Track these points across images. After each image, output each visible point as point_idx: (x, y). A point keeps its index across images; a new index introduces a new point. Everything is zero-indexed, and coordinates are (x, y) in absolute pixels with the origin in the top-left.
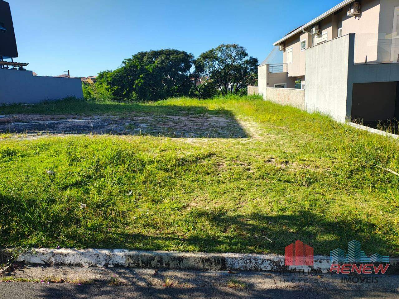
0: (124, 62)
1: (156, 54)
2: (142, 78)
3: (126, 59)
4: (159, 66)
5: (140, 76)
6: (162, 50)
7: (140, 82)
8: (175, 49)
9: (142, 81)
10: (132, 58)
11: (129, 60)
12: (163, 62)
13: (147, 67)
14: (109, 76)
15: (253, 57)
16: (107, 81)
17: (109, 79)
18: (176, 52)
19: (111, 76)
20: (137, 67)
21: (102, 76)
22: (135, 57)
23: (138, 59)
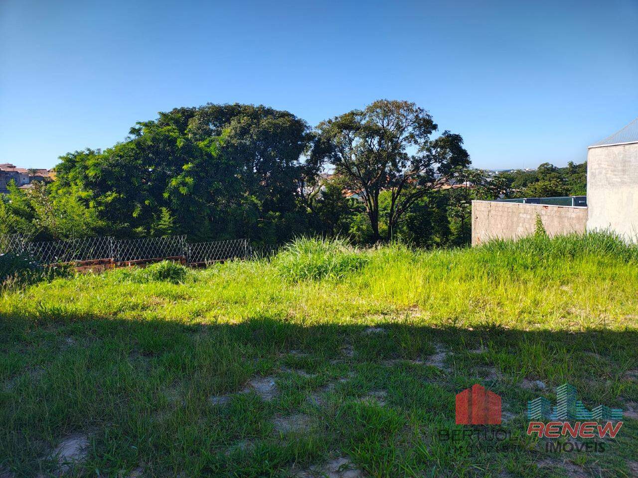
0: (133, 131)
1: (223, 114)
2: (189, 173)
3: (141, 121)
4: (235, 142)
5: (185, 167)
6: (237, 105)
7: (184, 184)
8: (267, 106)
9: (190, 180)
10: (156, 122)
11: (149, 125)
12: (244, 132)
13: (202, 144)
14: (90, 163)
15: (452, 133)
16: (86, 177)
17: (91, 173)
18: (269, 112)
19: (96, 165)
20: (174, 140)
21: (70, 163)
22: (166, 118)
23: (177, 122)
